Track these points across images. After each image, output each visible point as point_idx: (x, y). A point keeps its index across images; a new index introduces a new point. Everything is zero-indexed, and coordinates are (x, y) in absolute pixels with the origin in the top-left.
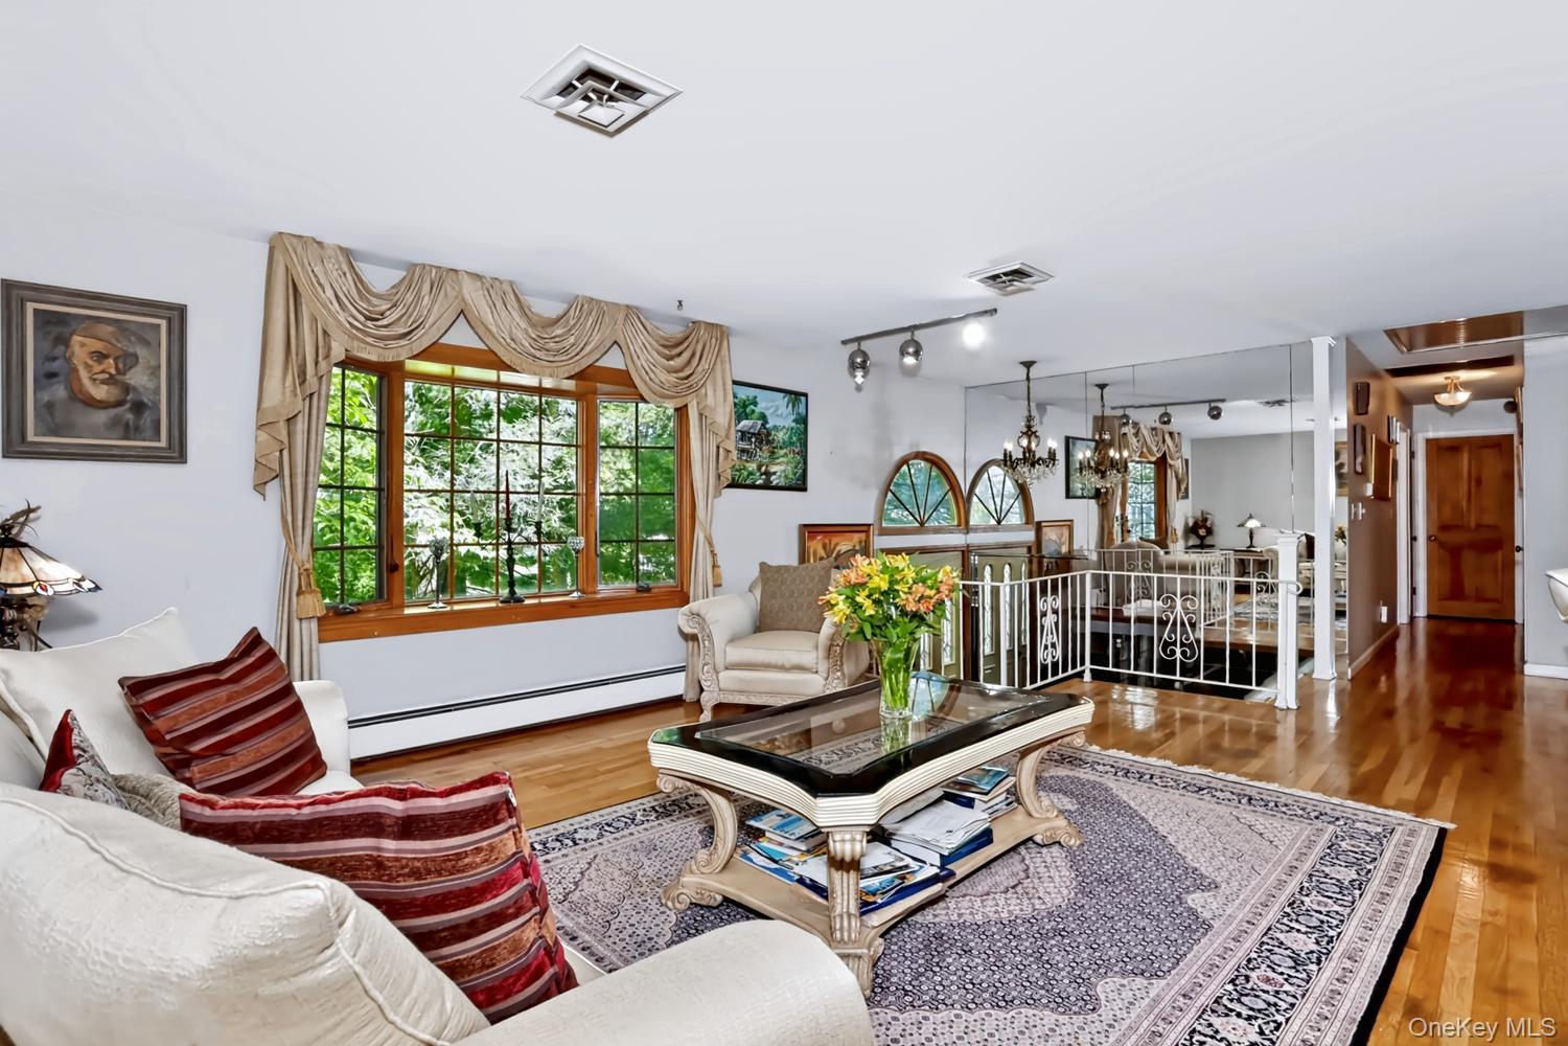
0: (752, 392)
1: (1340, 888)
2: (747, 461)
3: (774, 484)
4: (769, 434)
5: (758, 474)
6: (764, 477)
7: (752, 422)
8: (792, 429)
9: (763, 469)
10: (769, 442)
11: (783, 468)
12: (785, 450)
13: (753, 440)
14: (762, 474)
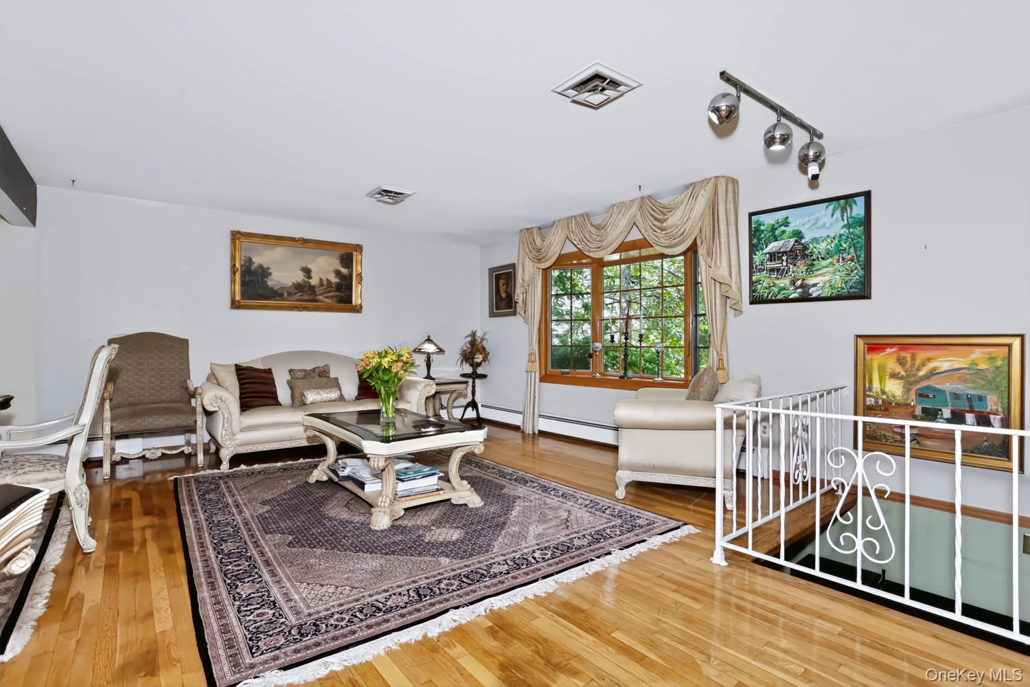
0: (780, 215)
1: (239, 579)
2: (777, 278)
3: (814, 295)
4: (805, 248)
5: (792, 288)
6: (799, 290)
7: (783, 241)
8: (841, 236)
9: (799, 283)
10: (804, 256)
11: (827, 278)
12: (830, 260)
13: (784, 258)
14: (797, 288)
